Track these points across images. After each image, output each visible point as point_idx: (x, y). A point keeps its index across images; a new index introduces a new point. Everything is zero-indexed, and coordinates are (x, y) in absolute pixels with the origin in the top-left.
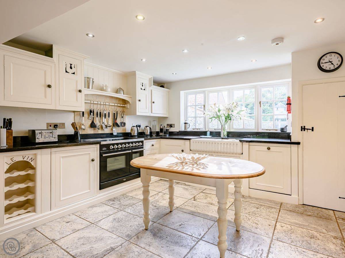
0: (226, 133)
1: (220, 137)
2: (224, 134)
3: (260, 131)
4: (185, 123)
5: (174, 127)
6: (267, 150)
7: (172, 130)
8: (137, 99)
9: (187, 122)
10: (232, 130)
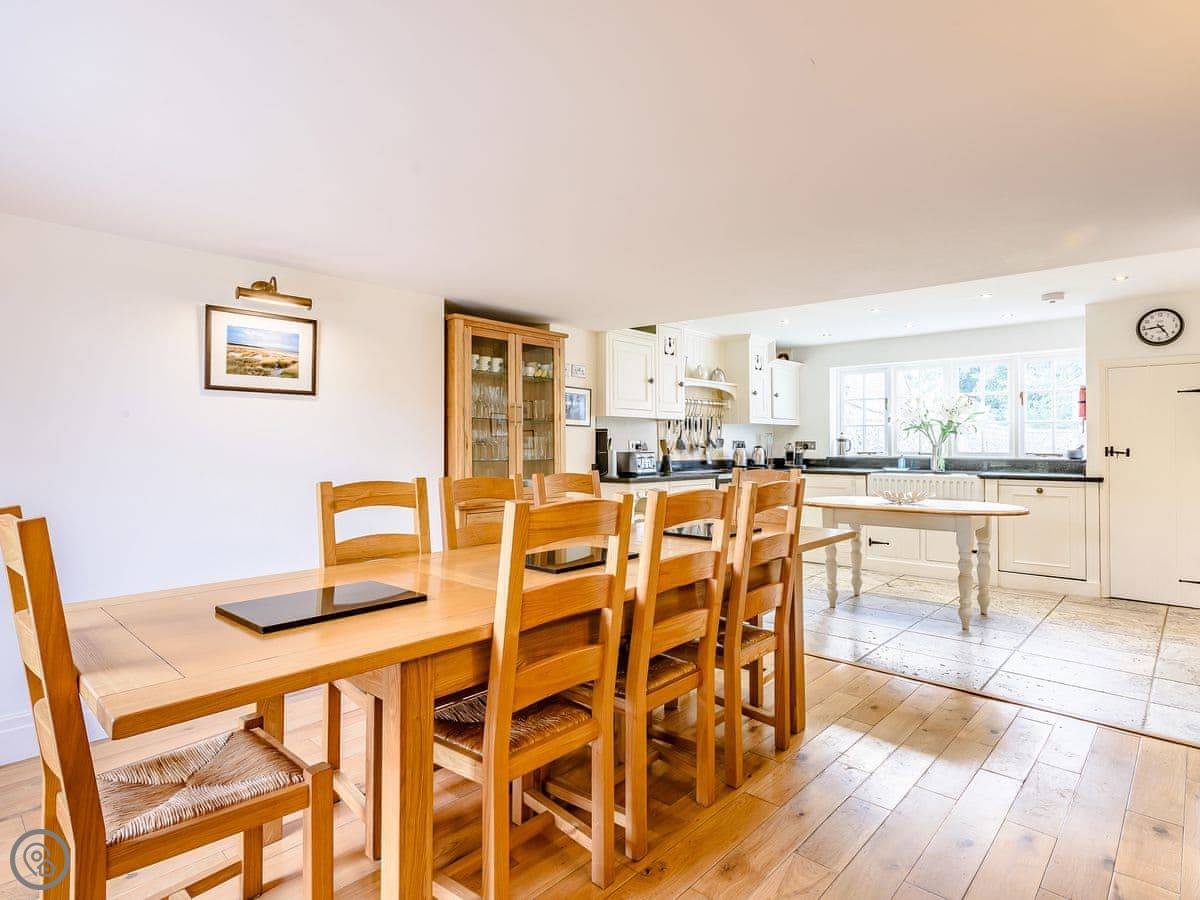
0: (942, 464)
1: (929, 469)
2: (938, 464)
3: (1022, 457)
4: (841, 440)
5: (814, 448)
6: (1037, 494)
7: (808, 454)
8: (751, 390)
9: (844, 437)
10: (954, 456)
